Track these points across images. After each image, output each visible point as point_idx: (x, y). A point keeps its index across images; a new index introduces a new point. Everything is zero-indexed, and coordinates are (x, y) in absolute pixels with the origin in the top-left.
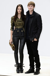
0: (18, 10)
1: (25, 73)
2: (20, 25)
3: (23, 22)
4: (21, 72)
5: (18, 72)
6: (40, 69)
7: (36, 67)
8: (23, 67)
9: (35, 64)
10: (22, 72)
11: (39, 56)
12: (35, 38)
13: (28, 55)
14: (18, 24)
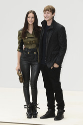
0: (28, 19)
1: (41, 118)
2: (31, 43)
3: (36, 39)
4: (34, 117)
5: (29, 117)
6: (64, 111)
7: (57, 108)
8: (37, 109)
9: (56, 103)
10: (36, 117)
11: (62, 91)
12: (55, 62)
13: (45, 90)
14: (28, 43)
